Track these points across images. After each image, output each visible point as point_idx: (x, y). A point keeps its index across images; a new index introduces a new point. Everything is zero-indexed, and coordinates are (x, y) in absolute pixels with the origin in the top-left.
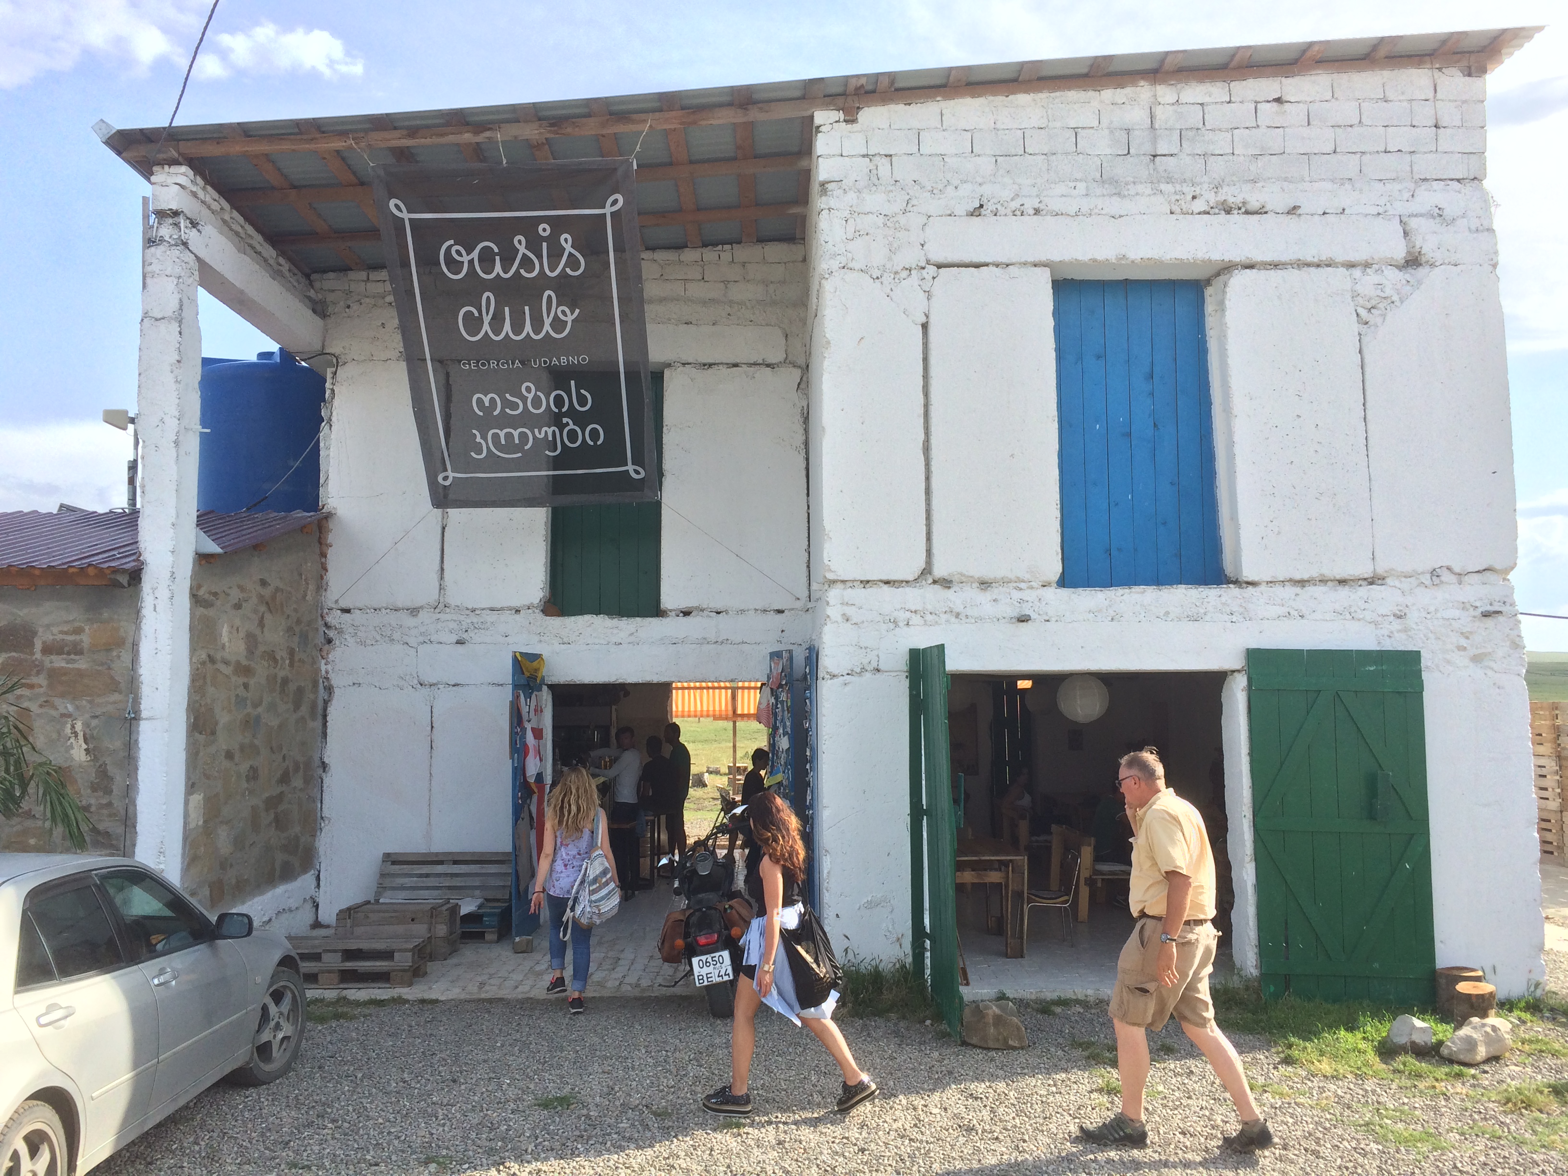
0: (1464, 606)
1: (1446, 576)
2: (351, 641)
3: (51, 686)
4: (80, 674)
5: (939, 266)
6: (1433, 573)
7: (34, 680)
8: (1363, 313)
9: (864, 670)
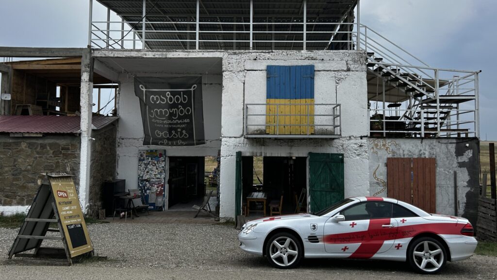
0: (356, 144)
1: (352, 138)
2: (123, 146)
3: (63, 156)
4: (69, 154)
5: (248, 70)
6: (350, 137)
7: (60, 155)
8: (337, 81)
9: (229, 156)
